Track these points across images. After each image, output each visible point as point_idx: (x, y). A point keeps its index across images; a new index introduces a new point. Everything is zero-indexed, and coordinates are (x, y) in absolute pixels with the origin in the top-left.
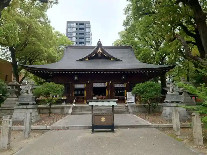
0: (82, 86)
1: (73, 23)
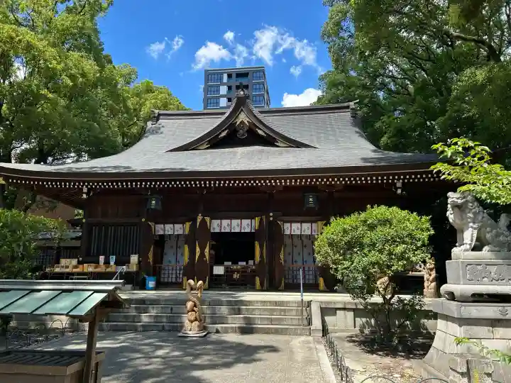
1: (222, 74)
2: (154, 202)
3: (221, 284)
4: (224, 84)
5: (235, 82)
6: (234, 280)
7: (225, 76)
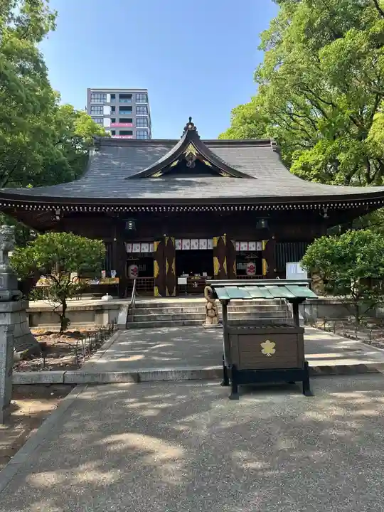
0: (145, 248)
1: (105, 94)
2: (131, 224)
3: (184, 292)
4: (107, 104)
5: (119, 103)
6: (195, 288)
7: (109, 96)
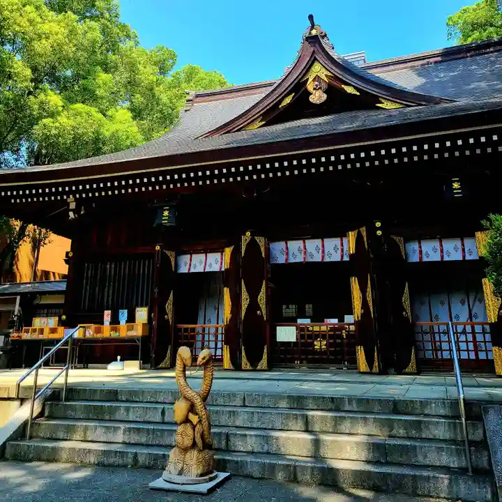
0: (214, 263)
2: (166, 213)
